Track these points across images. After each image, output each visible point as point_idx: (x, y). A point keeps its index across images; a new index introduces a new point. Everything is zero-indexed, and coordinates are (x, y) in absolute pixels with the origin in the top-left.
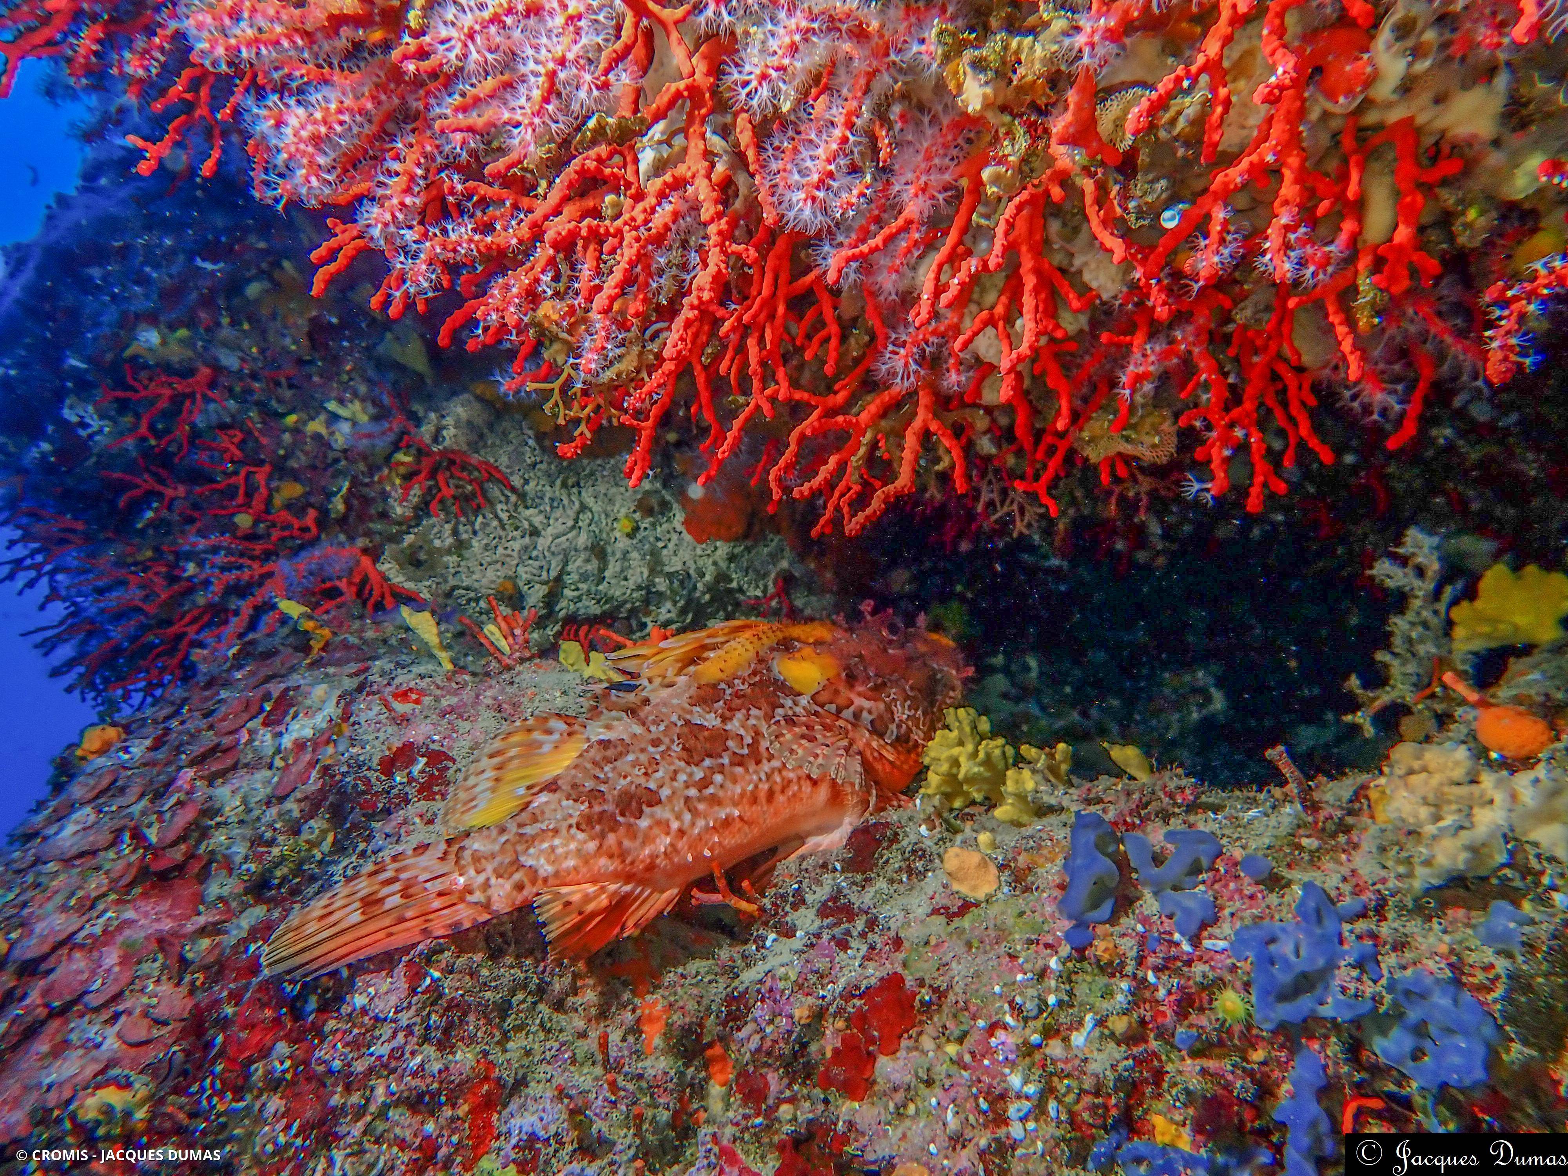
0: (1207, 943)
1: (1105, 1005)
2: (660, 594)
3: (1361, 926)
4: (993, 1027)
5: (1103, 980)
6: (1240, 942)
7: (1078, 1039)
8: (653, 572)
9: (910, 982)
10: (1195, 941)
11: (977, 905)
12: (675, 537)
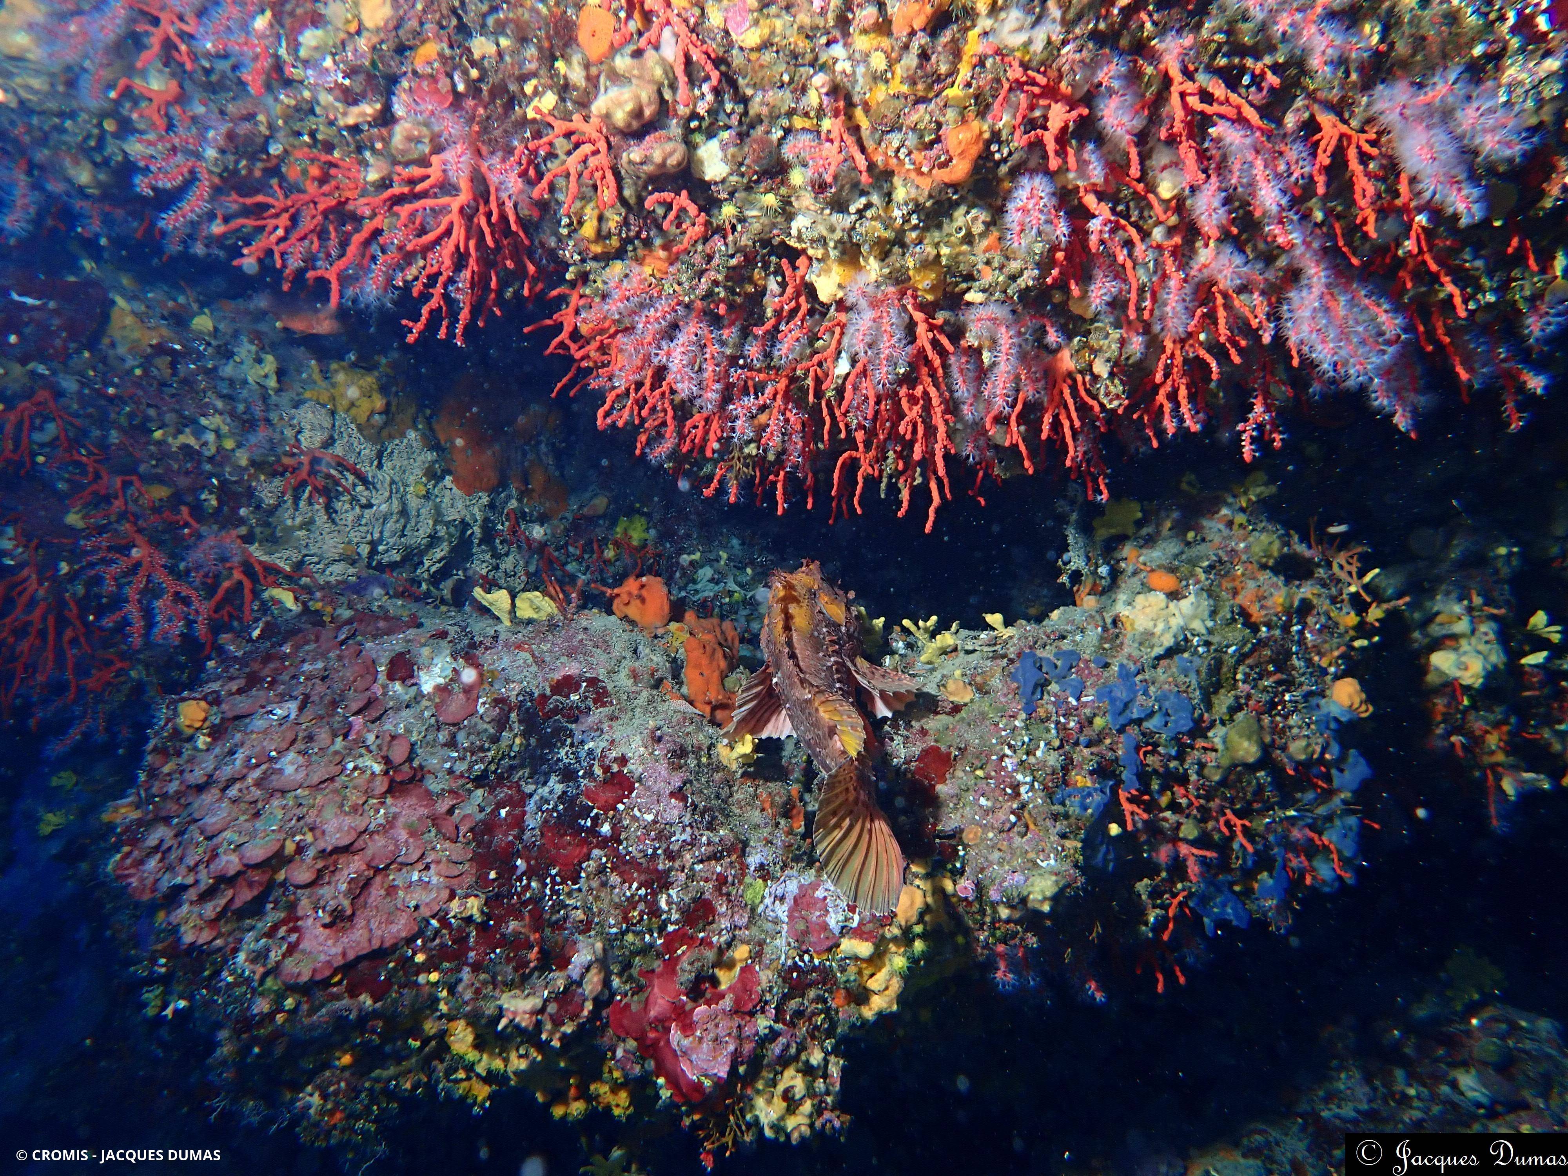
0: (1083, 699)
1: (1049, 736)
2: (439, 538)
3: (1139, 677)
4: (1002, 758)
5: (1042, 726)
6: (1100, 696)
7: (1039, 753)
8: (436, 523)
9: (943, 748)
10: (1078, 699)
11: (966, 705)
12: (448, 492)
